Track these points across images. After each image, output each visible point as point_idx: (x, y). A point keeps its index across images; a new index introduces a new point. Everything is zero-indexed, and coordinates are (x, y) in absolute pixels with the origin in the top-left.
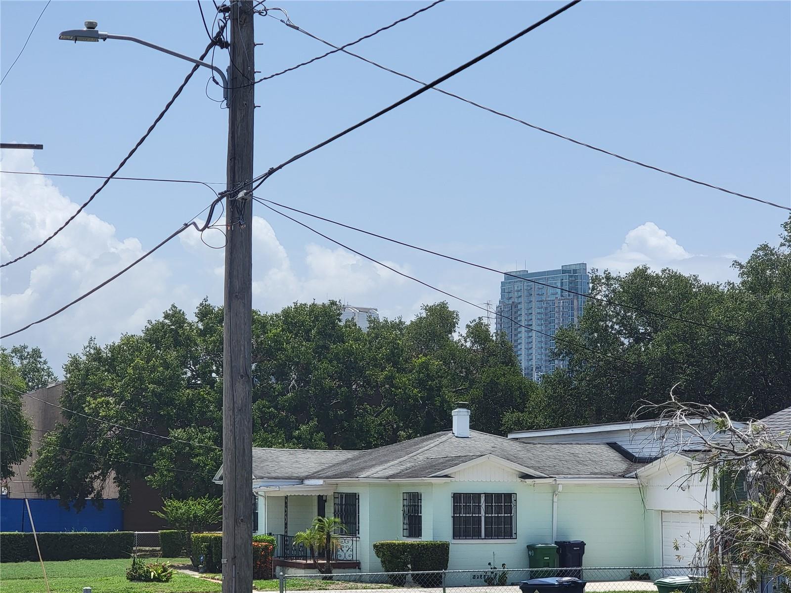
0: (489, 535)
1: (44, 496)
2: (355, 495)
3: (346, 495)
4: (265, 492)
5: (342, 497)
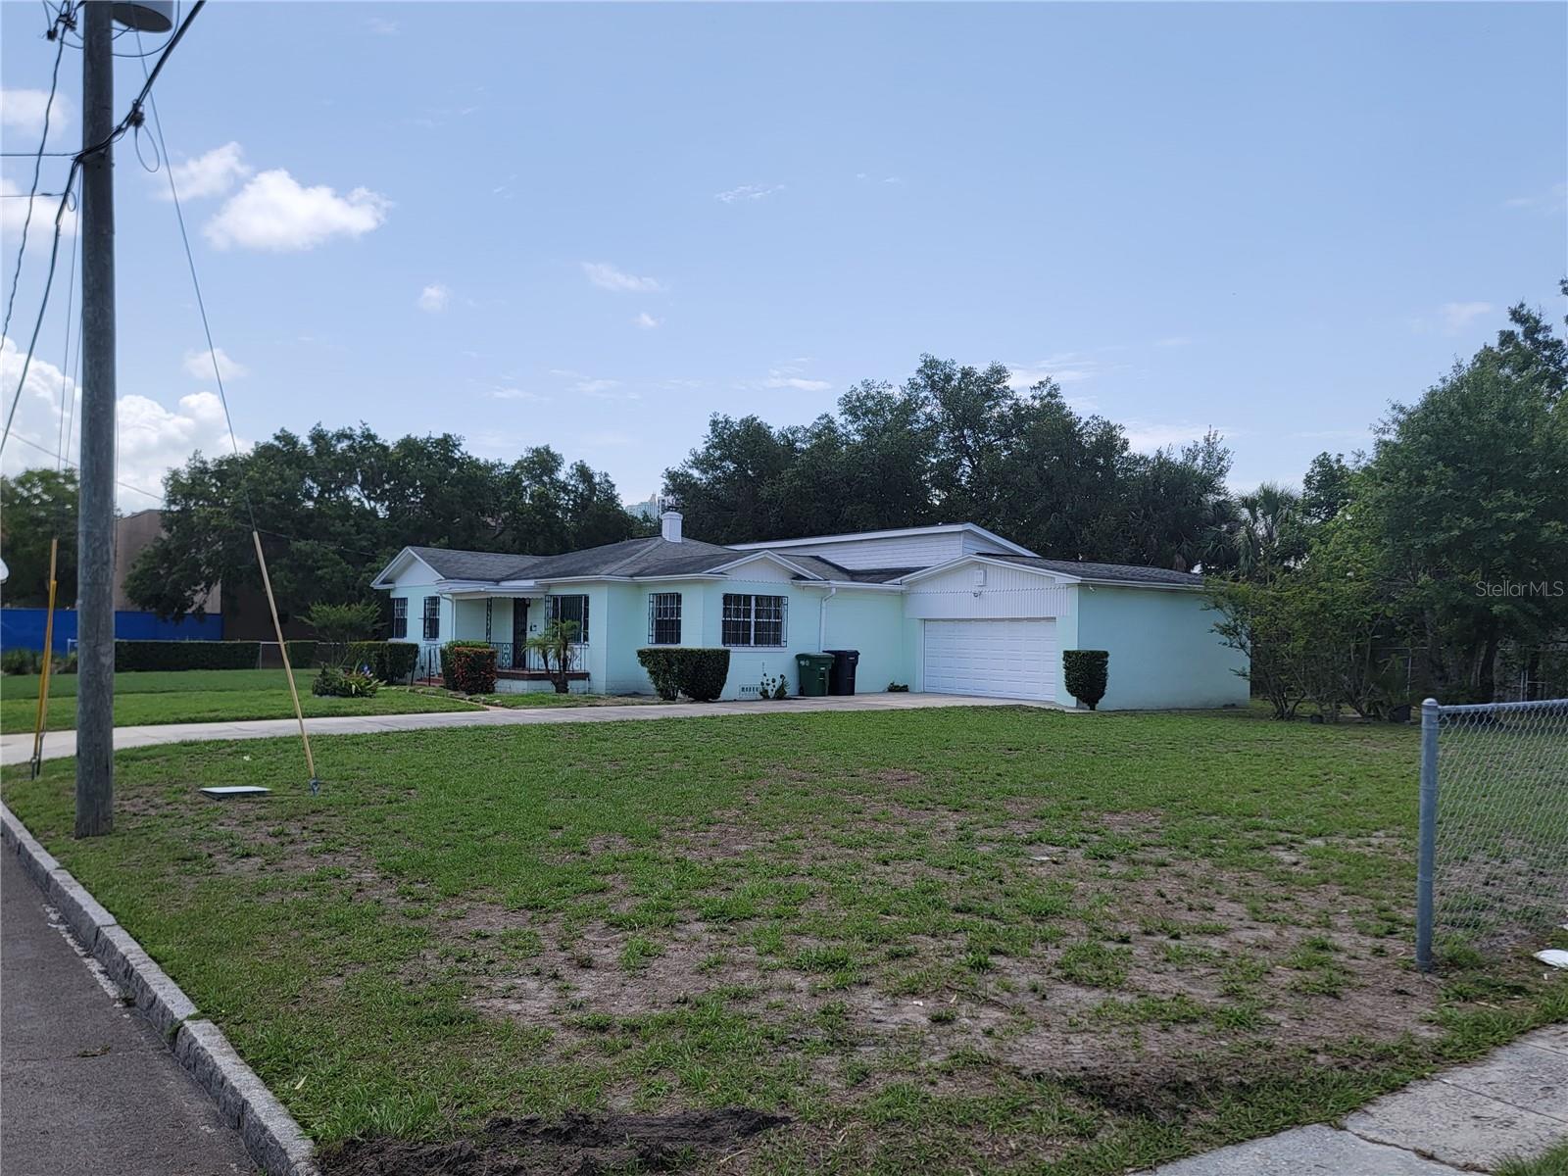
0: (759, 641)
1: (139, 609)
2: (580, 597)
3: (564, 598)
4: (453, 594)
5: (555, 599)
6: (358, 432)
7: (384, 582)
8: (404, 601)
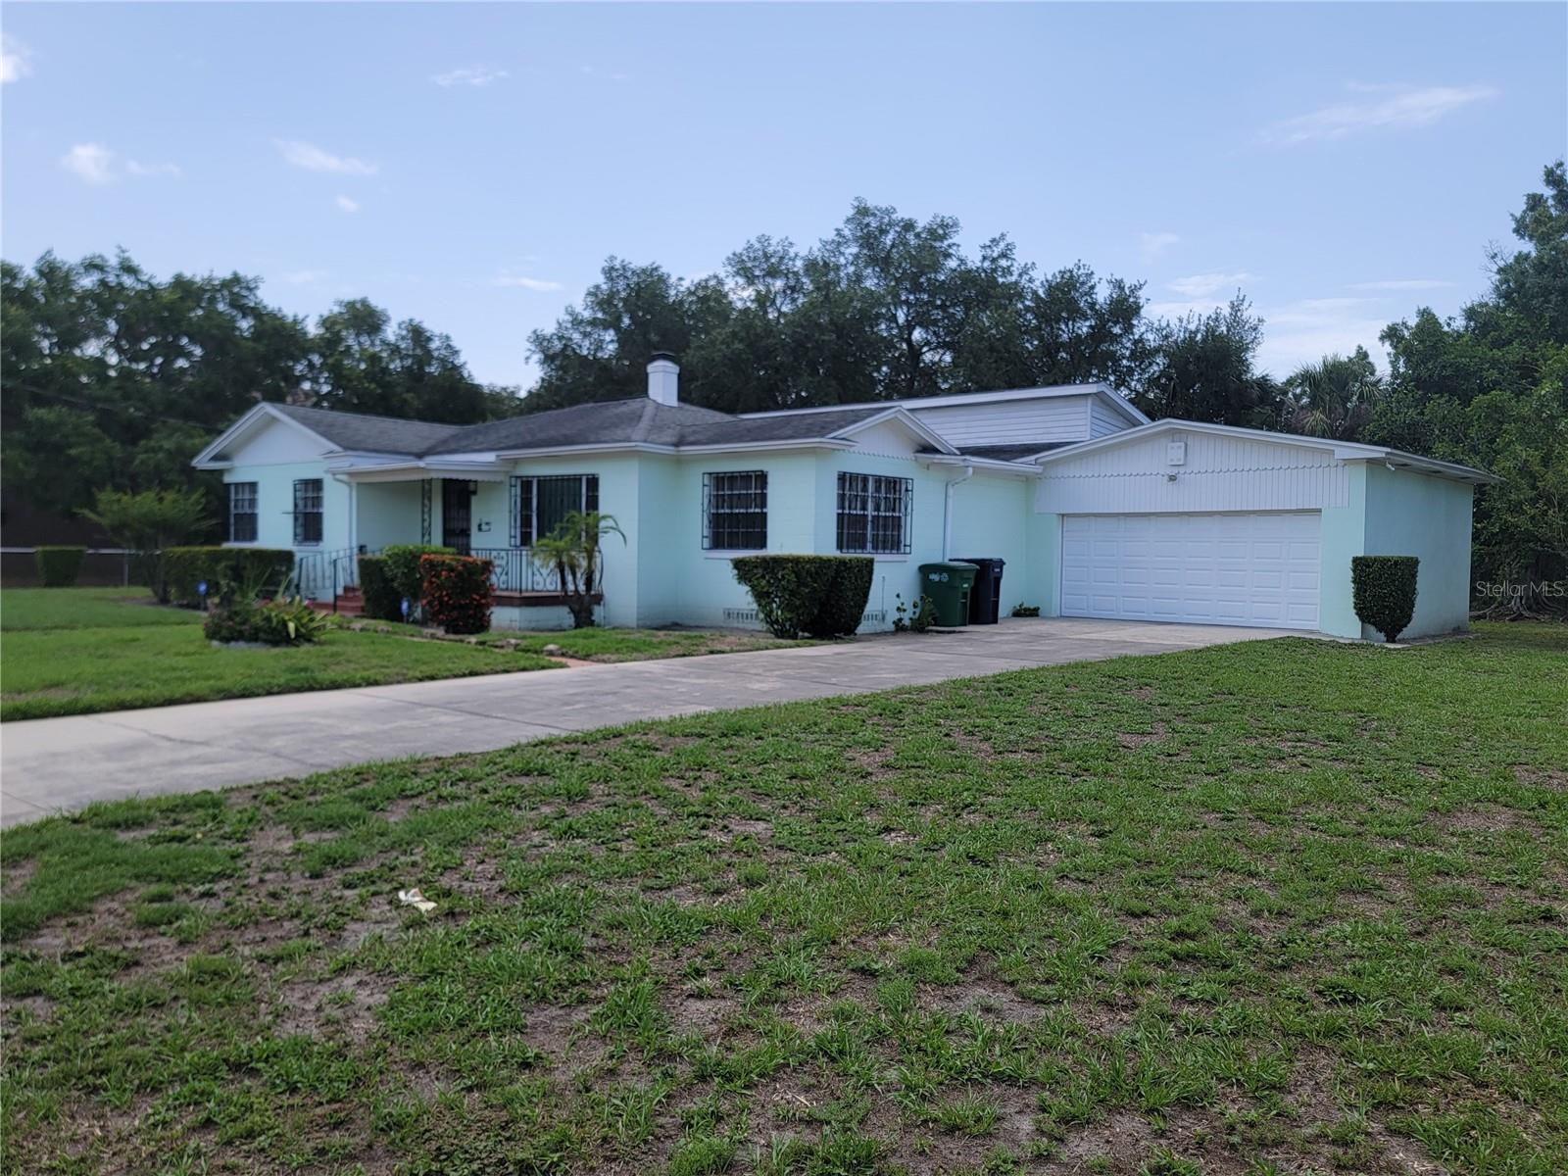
0: (876, 547)
2: (577, 479)
3: (543, 482)
4: (350, 474)
5: (526, 484)
6: (113, 261)
7: (215, 458)
8: (253, 486)
